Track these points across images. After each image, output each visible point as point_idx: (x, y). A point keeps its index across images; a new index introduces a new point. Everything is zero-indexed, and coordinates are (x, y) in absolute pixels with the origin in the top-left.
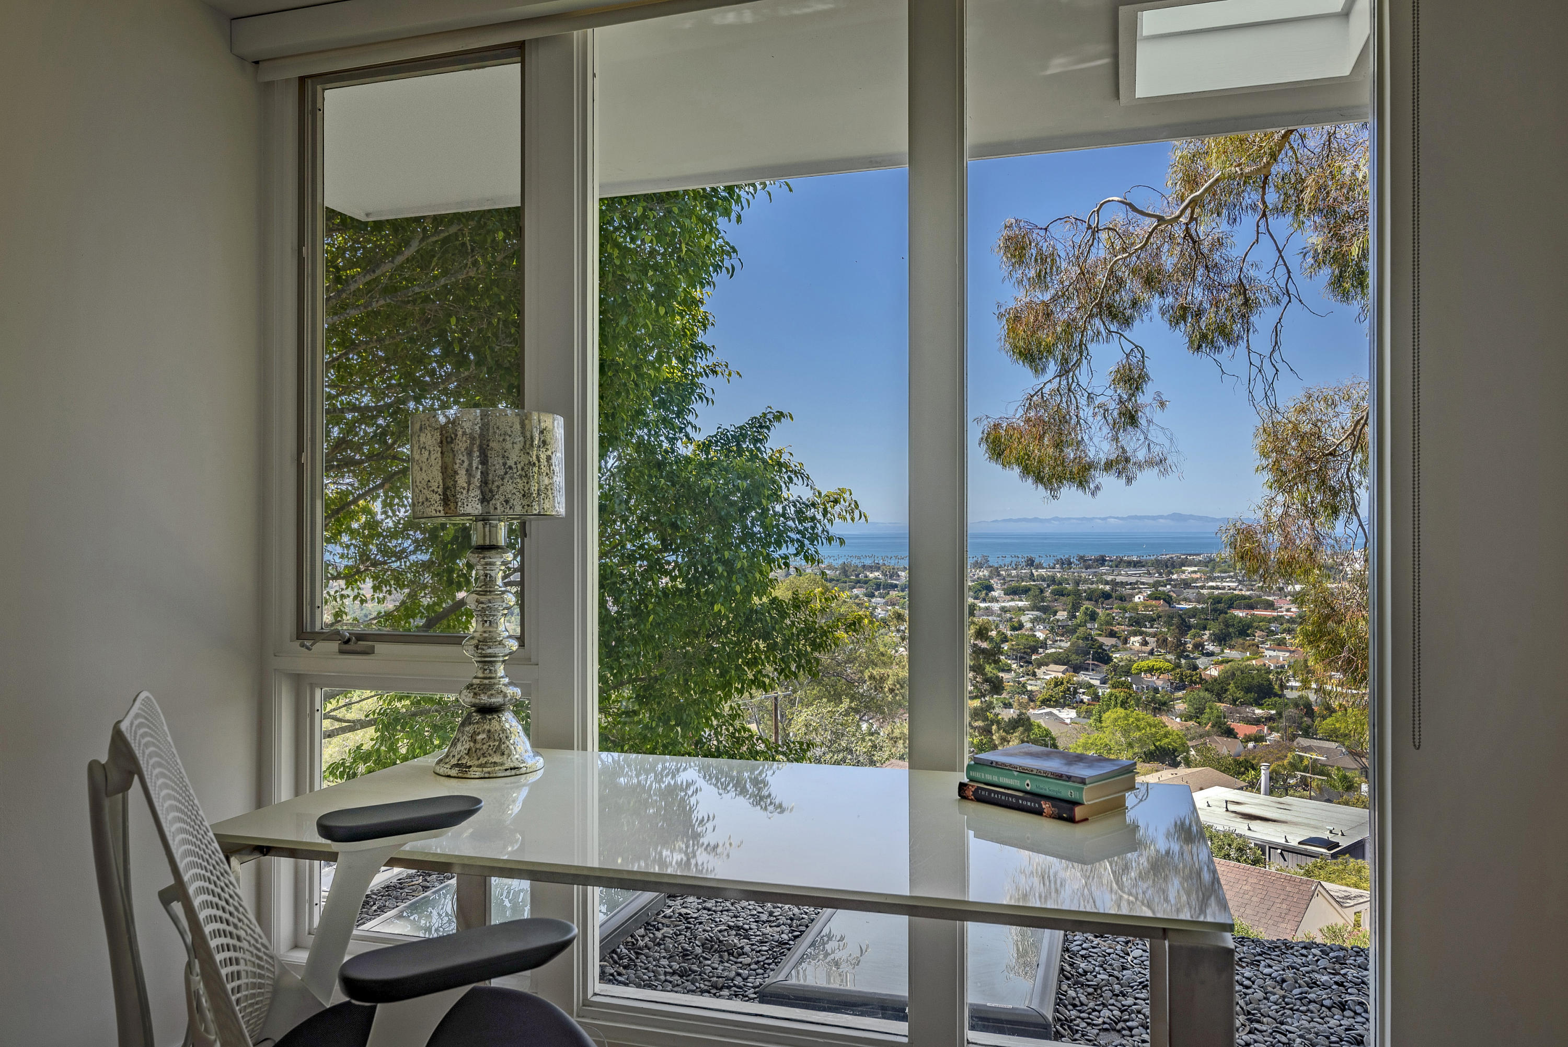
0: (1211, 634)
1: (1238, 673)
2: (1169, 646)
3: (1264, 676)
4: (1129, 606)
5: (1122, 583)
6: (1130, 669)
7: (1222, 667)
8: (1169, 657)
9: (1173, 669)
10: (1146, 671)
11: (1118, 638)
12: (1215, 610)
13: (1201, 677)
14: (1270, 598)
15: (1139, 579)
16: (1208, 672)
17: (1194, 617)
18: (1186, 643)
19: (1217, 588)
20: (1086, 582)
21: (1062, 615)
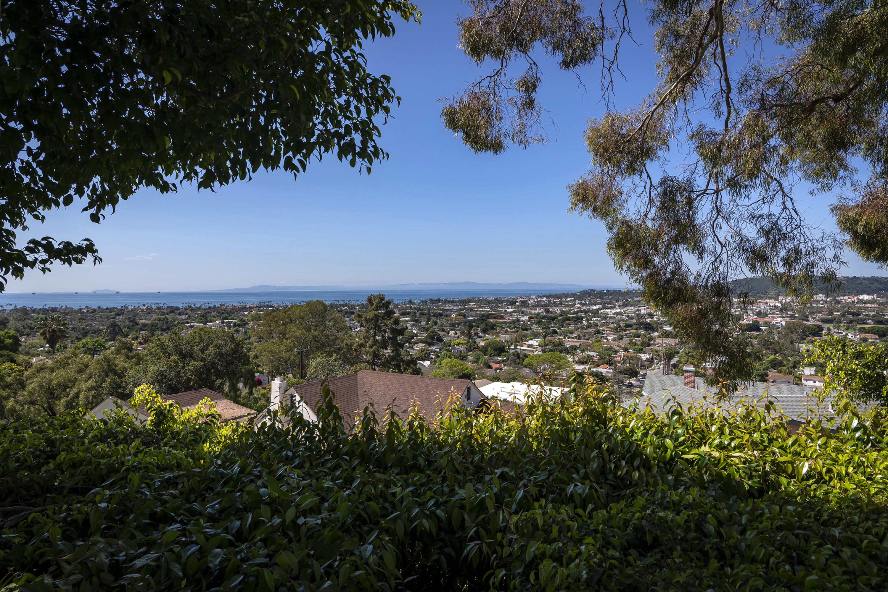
0: (481, 329)
1: (491, 344)
2: (465, 334)
3: (501, 344)
4: (450, 319)
5: (447, 309)
6: (451, 344)
7: (485, 342)
8: (465, 338)
9: (467, 343)
10: (457, 345)
11: (446, 332)
12: (482, 320)
13: (478, 346)
14: (502, 314)
15: (453, 308)
16: (480, 344)
17: (474, 322)
18: (471, 333)
19: (483, 311)
20: (432, 309)
21: (423, 323)
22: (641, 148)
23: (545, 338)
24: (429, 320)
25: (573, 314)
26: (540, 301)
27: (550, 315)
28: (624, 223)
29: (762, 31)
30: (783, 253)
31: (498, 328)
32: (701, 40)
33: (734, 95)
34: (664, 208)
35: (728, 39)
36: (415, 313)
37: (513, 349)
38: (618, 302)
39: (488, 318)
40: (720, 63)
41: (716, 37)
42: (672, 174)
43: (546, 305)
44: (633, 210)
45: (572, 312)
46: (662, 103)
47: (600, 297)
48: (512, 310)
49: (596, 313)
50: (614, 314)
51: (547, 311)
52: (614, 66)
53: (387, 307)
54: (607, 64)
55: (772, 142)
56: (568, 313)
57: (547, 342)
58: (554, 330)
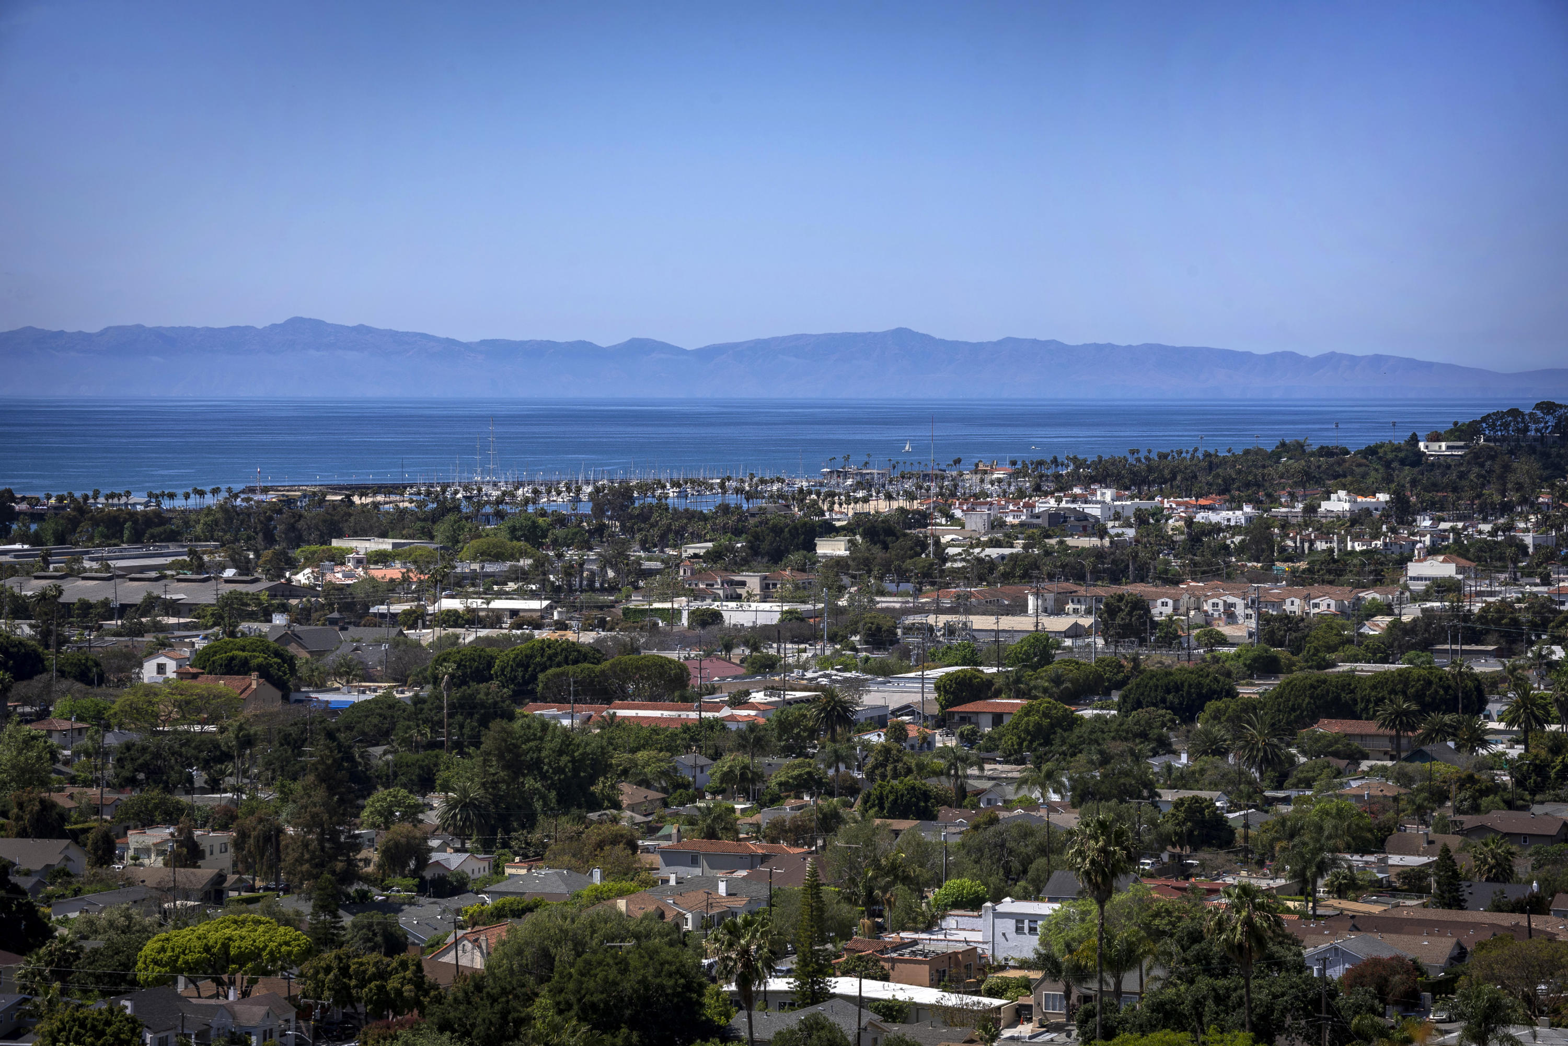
0: (451, 805)
1: (564, 953)
2: (289, 858)
3: (667, 953)
4: (121, 700)
5: (86, 607)
6: (129, 964)
7: (497, 933)
8: (289, 904)
9: (308, 953)
10: (194, 971)
11: (75, 836)
12: (465, 707)
13: (419, 981)
14: (673, 655)
15: (157, 590)
16: (449, 958)
17: (381, 736)
18: (355, 845)
19: (471, 619)
23: (1102, 892)
26: (1058, 520)
31: (628, 792)
37: (784, 1001)
45: (1377, 626)
48: (769, 614)
51: (1128, 623)
56: (1337, 638)
57: (1124, 933)
58: (1195, 809)
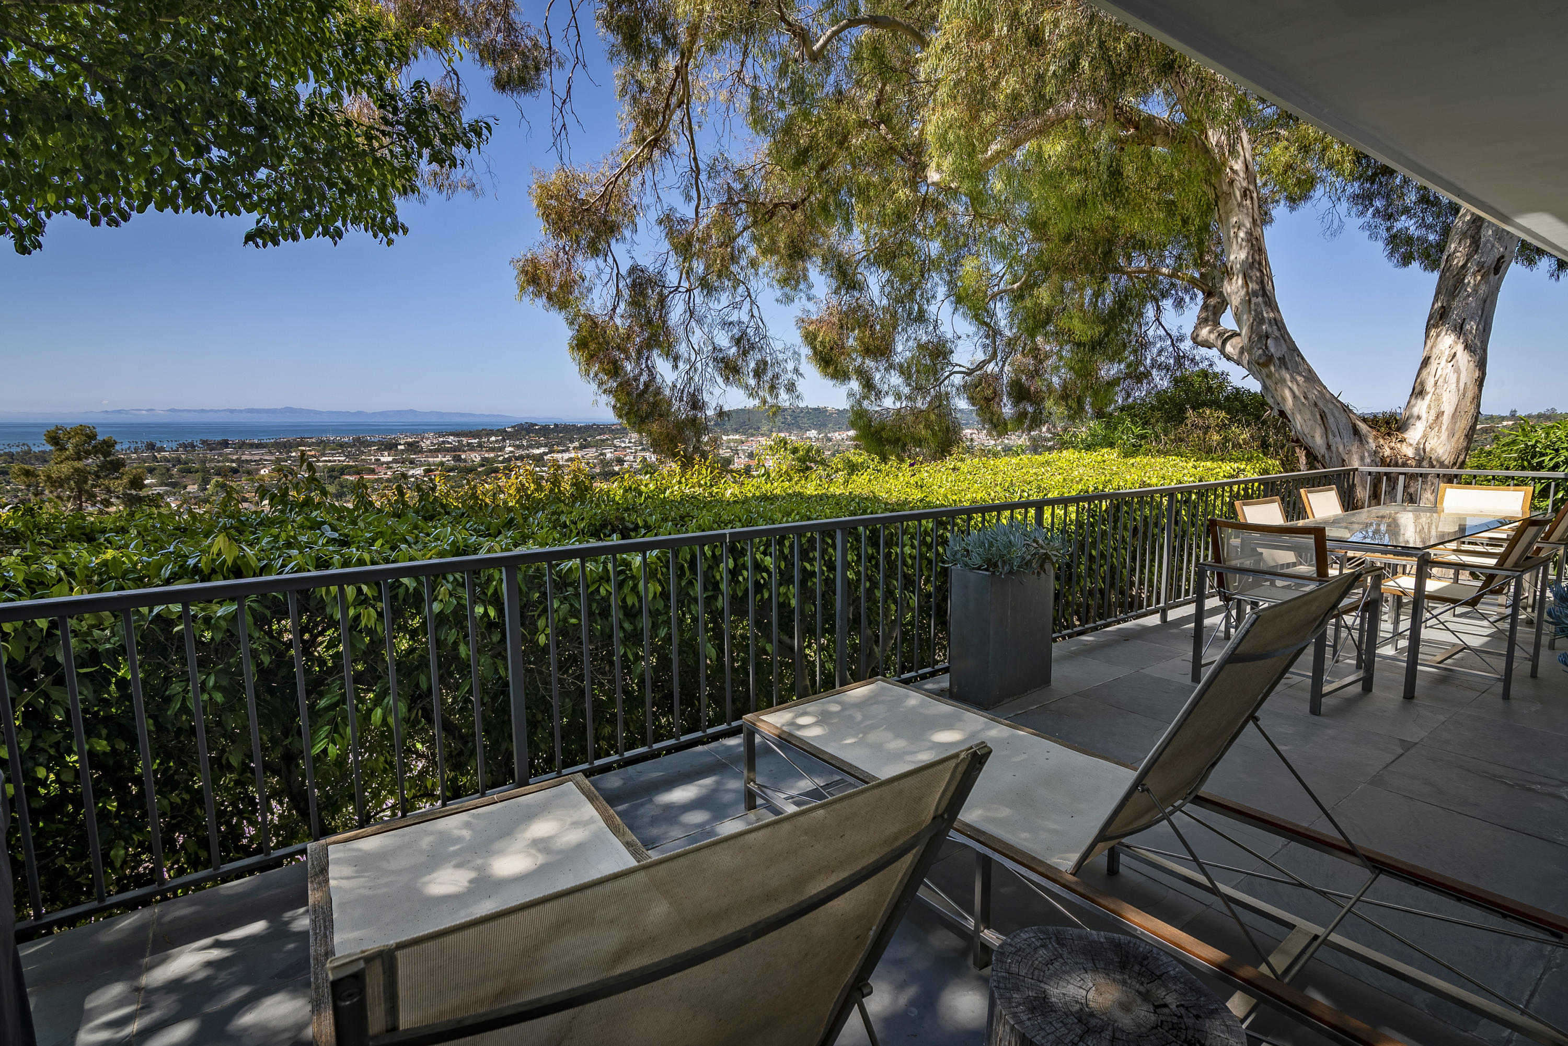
4: (256, 477)
5: (247, 460)
14: (371, 466)
15: (262, 457)
19: (330, 461)
20: (212, 460)
21: (192, 488)
22: (605, 222)
24: (206, 481)
25: (502, 462)
26: (443, 442)
27: (462, 465)
28: (587, 317)
29: (732, 107)
30: (752, 365)
32: (668, 99)
33: (703, 177)
34: (634, 303)
35: (697, 109)
36: (168, 470)
38: (572, 442)
39: (342, 474)
40: (687, 134)
41: (683, 102)
42: (643, 262)
43: (454, 449)
44: (598, 303)
45: (501, 459)
46: (628, 167)
47: (544, 436)
48: (390, 459)
49: (539, 459)
50: (567, 460)
51: (457, 459)
52: (567, 106)
53: (107, 454)
54: (559, 103)
55: (740, 241)
56: (494, 460)
